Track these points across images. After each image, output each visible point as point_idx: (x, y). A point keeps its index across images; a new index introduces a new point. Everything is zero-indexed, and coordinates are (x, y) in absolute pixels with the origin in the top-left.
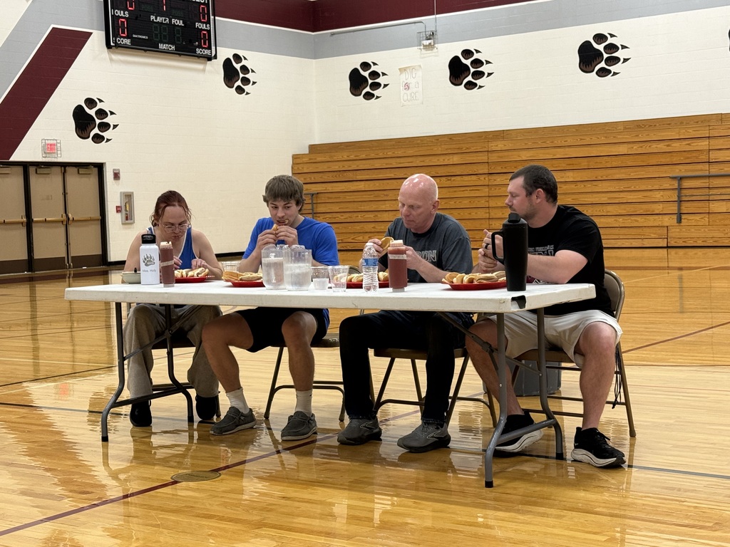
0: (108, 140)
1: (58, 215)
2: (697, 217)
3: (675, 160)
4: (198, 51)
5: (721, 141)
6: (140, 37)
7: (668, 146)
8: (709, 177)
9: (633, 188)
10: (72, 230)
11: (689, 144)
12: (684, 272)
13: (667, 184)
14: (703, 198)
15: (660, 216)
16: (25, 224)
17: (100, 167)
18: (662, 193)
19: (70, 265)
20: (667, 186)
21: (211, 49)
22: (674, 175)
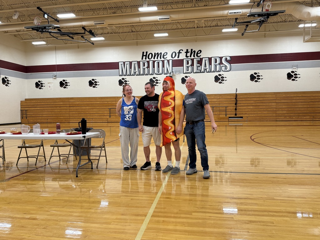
3: (109, 105)
7: (107, 102)
9: (101, 110)
11: (112, 102)
12: (111, 128)
14: (114, 113)
15: (106, 116)
20: (107, 110)
22: (109, 108)
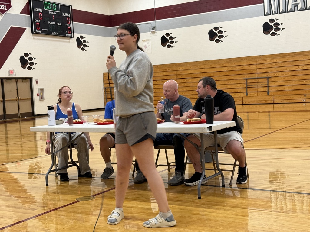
0: (33, 69)
1: (15, 97)
2: (253, 93)
3: (245, 72)
4: (67, 35)
5: (261, 65)
6: (45, 29)
7: (242, 67)
8: (257, 78)
9: (230, 83)
10: (20, 103)
11: (249, 67)
13: (242, 81)
14: (255, 86)
15: (240, 93)
16: (2, 101)
17: (30, 79)
18: (240, 85)
19: (20, 116)
20: (242, 82)
21: (72, 34)
22: (245, 78)
